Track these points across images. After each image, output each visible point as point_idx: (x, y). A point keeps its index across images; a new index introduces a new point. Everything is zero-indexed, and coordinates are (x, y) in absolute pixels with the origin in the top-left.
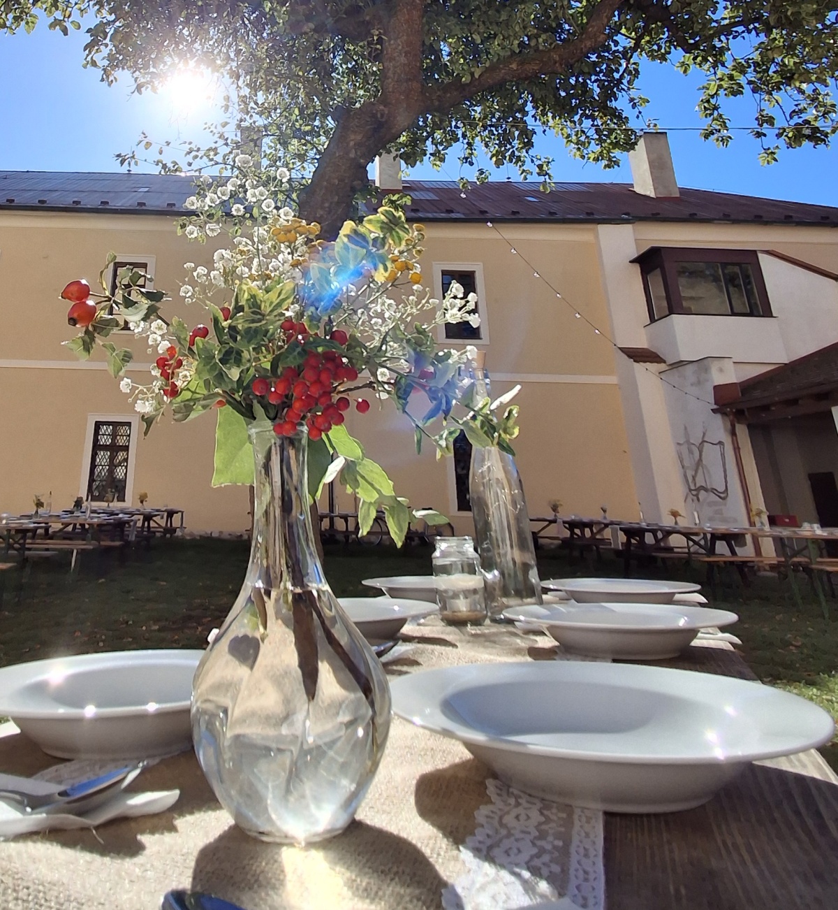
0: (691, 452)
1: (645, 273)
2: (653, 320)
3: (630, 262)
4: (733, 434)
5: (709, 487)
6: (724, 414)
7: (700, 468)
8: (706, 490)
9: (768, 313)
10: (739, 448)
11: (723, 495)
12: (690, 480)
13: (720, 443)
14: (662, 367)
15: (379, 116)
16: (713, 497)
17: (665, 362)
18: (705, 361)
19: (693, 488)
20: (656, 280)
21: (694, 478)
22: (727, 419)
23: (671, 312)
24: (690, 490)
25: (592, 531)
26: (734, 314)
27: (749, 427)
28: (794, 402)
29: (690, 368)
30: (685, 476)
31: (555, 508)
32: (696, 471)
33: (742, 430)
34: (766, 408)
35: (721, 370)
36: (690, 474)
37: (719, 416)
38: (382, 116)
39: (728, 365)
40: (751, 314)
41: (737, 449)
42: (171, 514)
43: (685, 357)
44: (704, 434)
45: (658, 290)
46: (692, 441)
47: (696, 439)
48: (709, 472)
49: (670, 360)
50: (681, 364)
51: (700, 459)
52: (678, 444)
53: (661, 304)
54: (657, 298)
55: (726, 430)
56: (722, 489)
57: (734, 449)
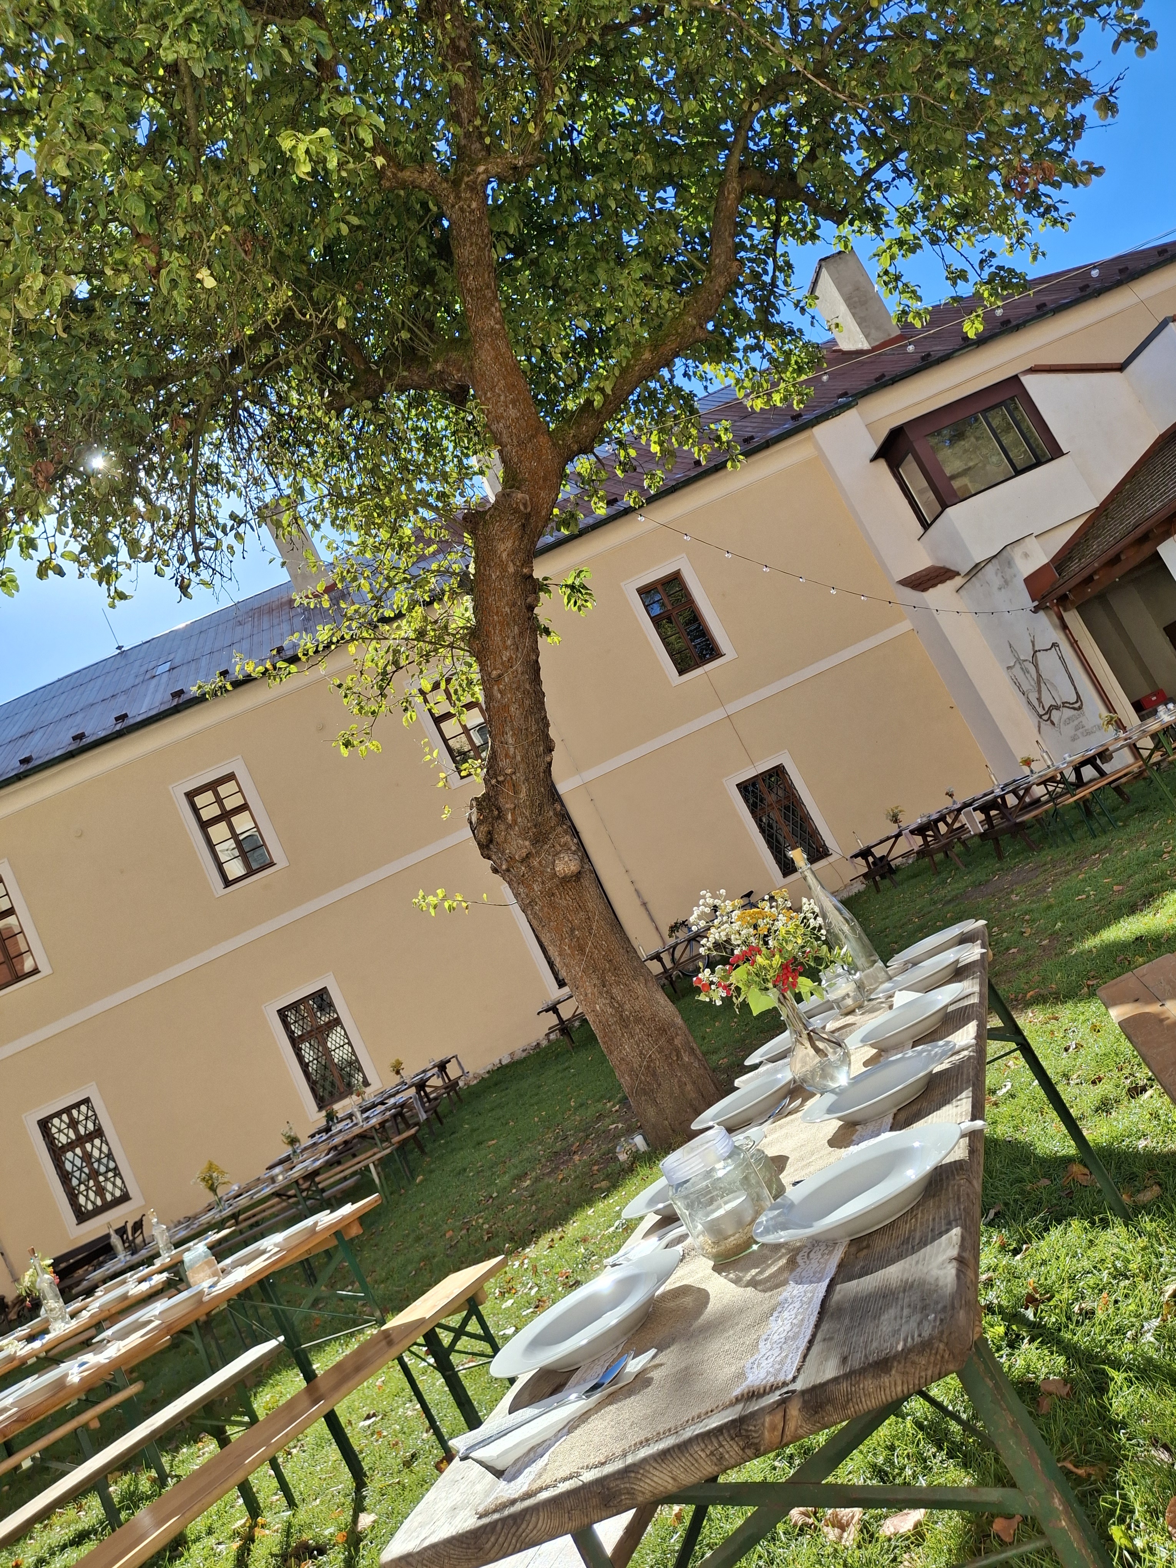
0: (1025, 671)
1: (894, 468)
2: (926, 526)
3: (872, 460)
4: (1064, 627)
5: (1059, 703)
6: (1046, 608)
7: (1043, 685)
8: (1057, 708)
9: (1057, 452)
10: (1076, 642)
11: (1077, 705)
12: (1036, 703)
13: (1054, 645)
14: (958, 581)
15: (522, 508)
16: (1067, 713)
17: (958, 574)
18: (1004, 553)
19: (1041, 712)
20: (910, 470)
21: (1039, 700)
22: (1052, 612)
23: (944, 506)
24: (1041, 716)
25: (946, 824)
26: (1018, 472)
27: (1079, 609)
28: (1115, 560)
29: (990, 569)
30: (1029, 703)
31: (895, 819)
32: (1039, 691)
33: (1073, 618)
34: (1089, 580)
35: (1026, 555)
36: (1033, 697)
37: (1041, 614)
38: (525, 505)
39: (1032, 544)
40: (1038, 464)
41: (1074, 644)
42: (442, 1067)
43: (979, 557)
44: (1033, 645)
45: (917, 482)
46: (1022, 658)
47: (1026, 653)
48: (1052, 684)
49: (965, 568)
50: (977, 569)
51: (1039, 676)
52: (1008, 668)
53: (926, 499)
54: (921, 492)
55: (1055, 626)
56: (1073, 699)
57: (1072, 645)
